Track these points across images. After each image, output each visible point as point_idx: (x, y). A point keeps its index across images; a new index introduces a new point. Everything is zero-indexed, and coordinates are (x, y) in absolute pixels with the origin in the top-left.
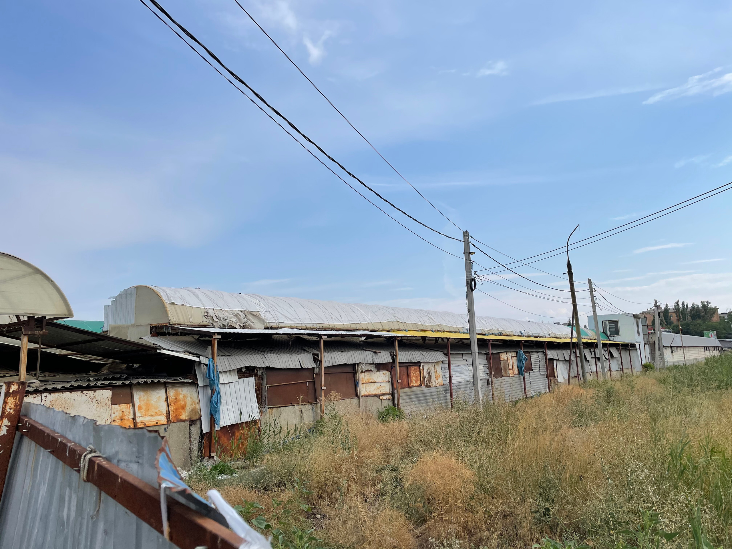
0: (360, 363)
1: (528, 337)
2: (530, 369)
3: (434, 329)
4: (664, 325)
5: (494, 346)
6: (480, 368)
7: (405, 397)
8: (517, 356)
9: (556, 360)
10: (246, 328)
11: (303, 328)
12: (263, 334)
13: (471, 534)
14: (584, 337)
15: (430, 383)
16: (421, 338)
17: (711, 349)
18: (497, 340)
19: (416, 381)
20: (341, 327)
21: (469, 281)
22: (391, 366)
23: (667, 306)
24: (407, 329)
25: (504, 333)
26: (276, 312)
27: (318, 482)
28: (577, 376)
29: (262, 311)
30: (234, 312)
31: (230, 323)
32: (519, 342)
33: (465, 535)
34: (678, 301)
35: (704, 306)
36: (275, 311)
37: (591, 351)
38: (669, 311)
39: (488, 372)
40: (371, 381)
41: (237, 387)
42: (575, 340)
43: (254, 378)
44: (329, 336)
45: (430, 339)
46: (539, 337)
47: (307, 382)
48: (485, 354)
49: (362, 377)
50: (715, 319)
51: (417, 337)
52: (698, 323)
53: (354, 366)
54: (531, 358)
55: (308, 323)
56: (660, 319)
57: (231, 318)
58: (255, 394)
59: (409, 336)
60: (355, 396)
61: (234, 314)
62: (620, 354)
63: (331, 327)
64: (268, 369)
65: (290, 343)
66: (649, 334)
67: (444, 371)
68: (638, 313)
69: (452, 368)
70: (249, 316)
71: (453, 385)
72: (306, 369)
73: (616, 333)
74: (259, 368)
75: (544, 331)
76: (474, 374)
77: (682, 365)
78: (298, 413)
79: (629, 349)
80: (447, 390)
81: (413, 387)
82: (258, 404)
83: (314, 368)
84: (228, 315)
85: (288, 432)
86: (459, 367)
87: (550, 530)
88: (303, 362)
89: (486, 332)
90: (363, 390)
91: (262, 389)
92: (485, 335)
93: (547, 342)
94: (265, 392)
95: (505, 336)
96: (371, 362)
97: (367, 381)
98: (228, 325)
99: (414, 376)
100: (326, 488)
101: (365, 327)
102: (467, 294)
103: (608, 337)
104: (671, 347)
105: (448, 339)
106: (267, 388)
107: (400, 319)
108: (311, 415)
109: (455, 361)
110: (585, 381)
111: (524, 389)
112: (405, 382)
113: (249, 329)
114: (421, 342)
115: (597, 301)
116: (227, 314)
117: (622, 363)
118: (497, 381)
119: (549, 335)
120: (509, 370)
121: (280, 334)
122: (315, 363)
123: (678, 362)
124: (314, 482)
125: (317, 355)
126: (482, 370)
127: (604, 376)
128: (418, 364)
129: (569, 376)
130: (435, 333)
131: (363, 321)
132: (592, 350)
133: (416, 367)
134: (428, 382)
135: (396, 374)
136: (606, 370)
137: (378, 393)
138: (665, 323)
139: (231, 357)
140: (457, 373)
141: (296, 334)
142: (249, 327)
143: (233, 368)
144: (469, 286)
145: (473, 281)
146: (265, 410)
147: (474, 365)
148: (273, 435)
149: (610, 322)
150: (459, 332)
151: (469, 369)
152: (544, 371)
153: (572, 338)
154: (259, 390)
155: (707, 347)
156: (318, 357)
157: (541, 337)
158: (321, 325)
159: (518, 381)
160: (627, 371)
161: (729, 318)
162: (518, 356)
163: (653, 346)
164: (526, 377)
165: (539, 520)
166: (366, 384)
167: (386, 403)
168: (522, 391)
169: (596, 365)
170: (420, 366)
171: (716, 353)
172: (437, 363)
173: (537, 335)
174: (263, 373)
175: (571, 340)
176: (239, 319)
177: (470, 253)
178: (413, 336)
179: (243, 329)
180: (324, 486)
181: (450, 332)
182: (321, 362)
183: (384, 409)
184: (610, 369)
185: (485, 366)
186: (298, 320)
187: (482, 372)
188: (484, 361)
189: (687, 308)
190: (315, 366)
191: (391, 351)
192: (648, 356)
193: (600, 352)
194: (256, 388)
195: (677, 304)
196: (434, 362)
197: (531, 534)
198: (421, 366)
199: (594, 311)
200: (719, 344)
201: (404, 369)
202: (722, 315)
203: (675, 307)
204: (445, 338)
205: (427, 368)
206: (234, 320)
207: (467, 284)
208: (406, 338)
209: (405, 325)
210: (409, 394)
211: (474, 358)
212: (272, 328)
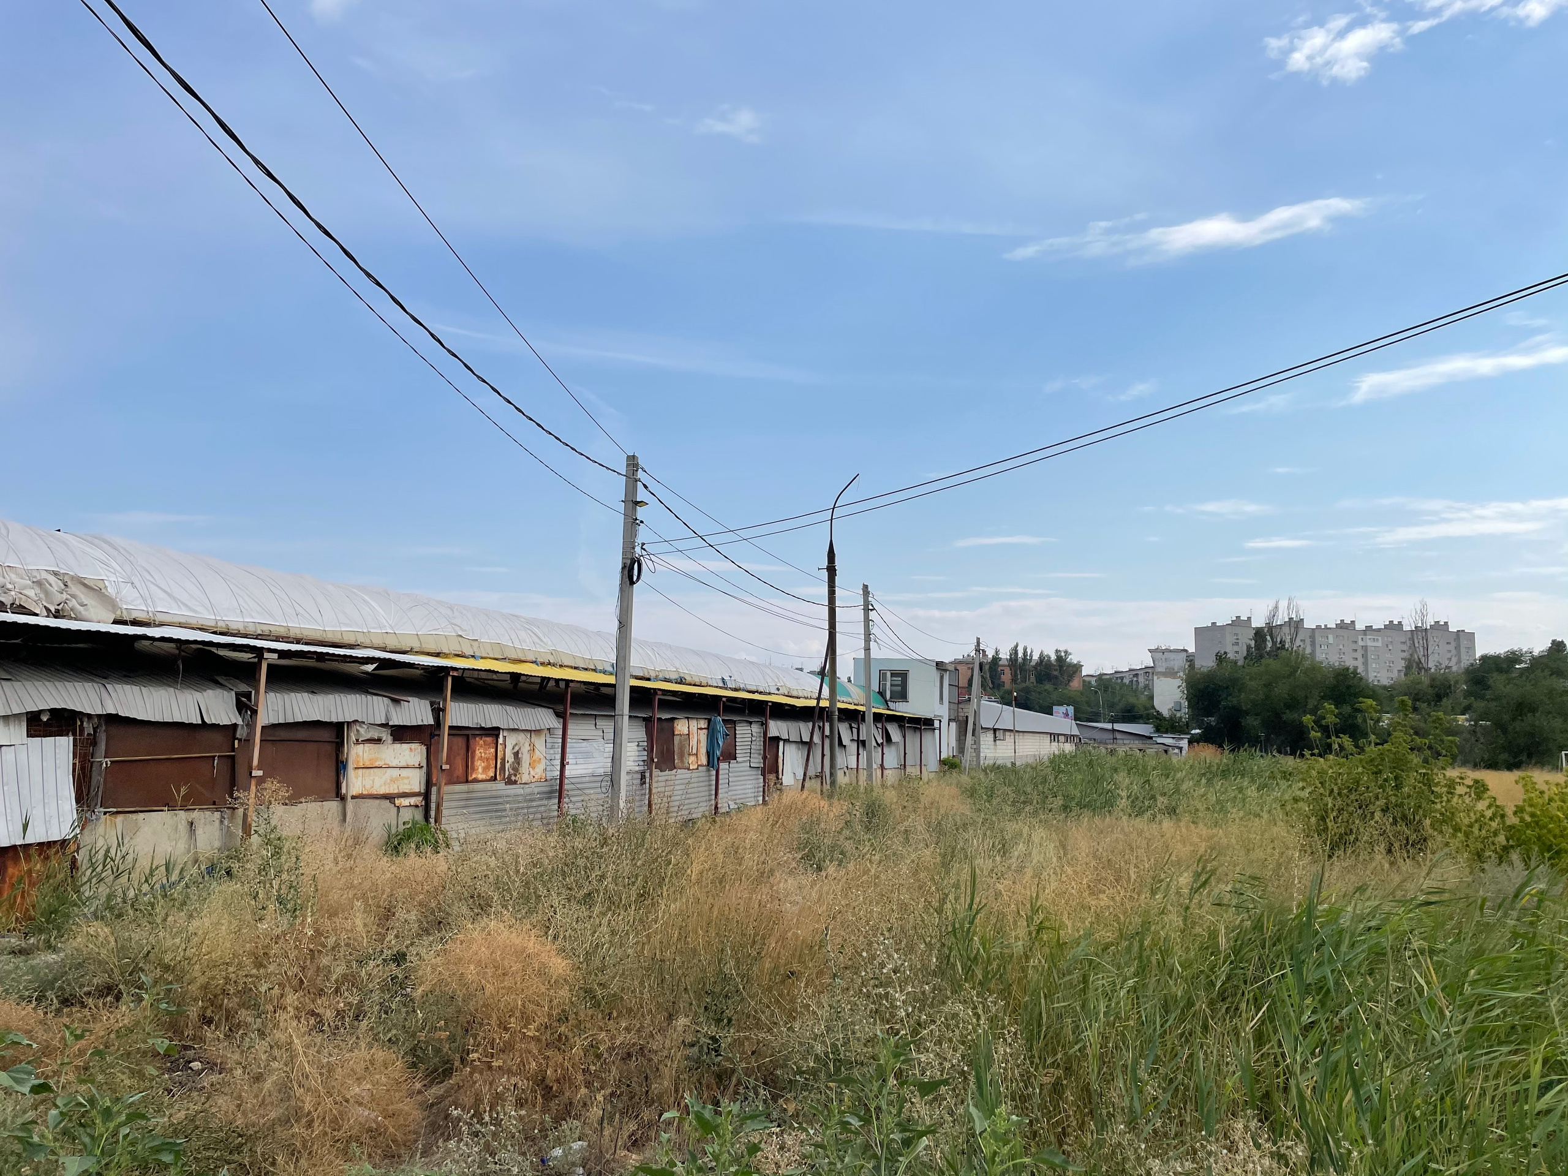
0: (356, 721)
1: (736, 690)
2: (730, 755)
3: (540, 660)
4: (988, 688)
5: (665, 705)
6: (628, 749)
7: (454, 804)
8: (708, 729)
9: (785, 741)
10: (63, 617)
11: (218, 630)
12: (108, 633)
13: (548, 1094)
14: (842, 699)
15: (515, 775)
16: (508, 677)
17: (1062, 739)
18: (674, 693)
19: (486, 769)
20: (318, 636)
21: (629, 562)
22: (431, 734)
23: (997, 652)
24: (477, 654)
25: (689, 679)
26: (152, 586)
27: (205, 987)
28: (820, 776)
29: (113, 578)
30: (35, 574)
31: (20, 599)
32: (718, 698)
33: (536, 1098)
34: (1017, 646)
35: (1060, 659)
36: (149, 584)
37: (851, 728)
38: (1001, 663)
39: (645, 758)
40: (377, 764)
41: (23, 756)
42: (824, 704)
43: (71, 738)
44: (282, 654)
45: (531, 680)
46: (757, 692)
47: (214, 757)
48: (644, 719)
49: (357, 753)
50: (1075, 684)
51: (498, 672)
52: (1046, 690)
53: (338, 730)
54: (735, 734)
55: (235, 620)
56: (982, 677)
57: (25, 588)
58: (71, 776)
59: (481, 670)
60: (334, 795)
61: (35, 580)
62: (904, 737)
63: (292, 634)
64: (113, 720)
65: (180, 663)
66: (959, 703)
67: (552, 751)
68: (947, 661)
69: (568, 745)
70: (74, 589)
71: (566, 781)
72: (215, 727)
73: (902, 695)
74: (89, 716)
75: (769, 680)
76: (616, 760)
77: (1009, 765)
78: (183, 827)
79: (920, 729)
80: (551, 792)
81: (476, 781)
82: (78, 801)
83: (235, 726)
84: (18, 580)
85: (152, 871)
86: (585, 744)
87: (717, 1083)
88: (208, 711)
89: (653, 675)
90: (356, 782)
91: (91, 767)
92: (649, 679)
93: (770, 704)
94: (100, 775)
95: (690, 685)
96: (384, 722)
97: (368, 764)
98: (13, 604)
99: (481, 758)
100: (226, 1001)
101: (377, 642)
102: (621, 590)
103: (886, 701)
104: (995, 730)
105: (568, 682)
106: (107, 764)
107: (465, 631)
108: (217, 834)
109: (578, 729)
110: (833, 783)
111: (713, 797)
112: (460, 771)
113: (71, 618)
114: (508, 685)
115: (874, 630)
116: (13, 576)
117: (905, 754)
118: (660, 778)
119: (778, 689)
120: (689, 755)
121: (153, 639)
122: (240, 714)
123: (1003, 758)
124: (193, 988)
125: (248, 695)
126: (633, 754)
127: (870, 776)
128: (493, 732)
129: (805, 775)
130: (541, 668)
131: (374, 628)
132: (853, 725)
133: (489, 739)
134: (512, 772)
135: (439, 751)
136: (875, 766)
137: (391, 792)
138: (991, 685)
139: (14, 683)
140: (580, 756)
141: (195, 642)
142: (73, 615)
143: (16, 711)
144: (626, 572)
145: (636, 564)
146: (94, 817)
147: (616, 742)
148: (112, 877)
149: (894, 674)
150: (595, 670)
151: (607, 750)
152: (757, 761)
153: (819, 699)
154: (83, 768)
155: (1054, 734)
156: (250, 701)
157: (761, 693)
158: (266, 628)
159: (704, 779)
160: (912, 770)
161: (1098, 685)
162: (711, 730)
163: (964, 726)
164: (721, 772)
165: (698, 1061)
166: (364, 770)
167: (407, 815)
168: (710, 800)
169: (858, 754)
170: (497, 736)
171: (1069, 748)
172: (538, 732)
173: (754, 688)
174: (97, 727)
175: (818, 703)
176: (47, 593)
177: (637, 503)
178: (489, 671)
179: (56, 617)
180: (221, 996)
181: (576, 668)
182: (255, 712)
183: (401, 828)
184: (882, 766)
185: (641, 744)
186: (208, 610)
187: (632, 755)
188: (640, 734)
189: (1031, 659)
190: (240, 722)
191: (434, 700)
192: (953, 743)
193: (870, 731)
194: (74, 764)
195: (1015, 650)
196: (531, 731)
197: (677, 1091)
198: (501, 736)
199: (867, 649)
200: (1076, 731)
201: (460, 742)
202: (1087, 679)
203: (1011, 655)
204: (562, 680)
205: (514, 743)
206: (31, 593)
207: (623, 568)
208: (475, 675)
209: (475, 644)
210: (465, 796)
211: (620, 725)
212: (135, 623)
